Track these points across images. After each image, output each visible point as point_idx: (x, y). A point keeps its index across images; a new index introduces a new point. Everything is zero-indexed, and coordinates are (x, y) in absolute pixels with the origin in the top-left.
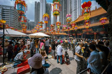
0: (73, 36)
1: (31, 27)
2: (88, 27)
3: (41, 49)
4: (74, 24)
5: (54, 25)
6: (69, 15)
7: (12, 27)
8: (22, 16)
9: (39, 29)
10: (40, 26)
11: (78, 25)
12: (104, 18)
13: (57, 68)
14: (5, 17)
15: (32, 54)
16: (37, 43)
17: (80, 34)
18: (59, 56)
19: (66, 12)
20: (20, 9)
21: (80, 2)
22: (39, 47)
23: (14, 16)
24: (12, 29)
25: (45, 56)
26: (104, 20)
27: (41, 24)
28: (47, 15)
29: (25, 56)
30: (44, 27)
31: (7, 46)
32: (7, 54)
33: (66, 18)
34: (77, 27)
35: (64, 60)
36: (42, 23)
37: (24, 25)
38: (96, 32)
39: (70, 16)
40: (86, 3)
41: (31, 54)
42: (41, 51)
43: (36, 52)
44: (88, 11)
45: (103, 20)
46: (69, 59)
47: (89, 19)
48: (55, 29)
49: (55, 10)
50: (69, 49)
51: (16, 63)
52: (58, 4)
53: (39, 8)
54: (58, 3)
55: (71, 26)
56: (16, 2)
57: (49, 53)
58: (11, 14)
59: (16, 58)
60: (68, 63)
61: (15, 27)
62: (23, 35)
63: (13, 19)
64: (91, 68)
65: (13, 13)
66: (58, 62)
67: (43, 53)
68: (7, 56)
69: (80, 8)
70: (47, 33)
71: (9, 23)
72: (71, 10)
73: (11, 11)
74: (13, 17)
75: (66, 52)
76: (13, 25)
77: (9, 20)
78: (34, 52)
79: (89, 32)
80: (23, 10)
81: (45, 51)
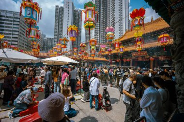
0: (116, 63)
1: (47, 46)
2: (140, 48)
3: (63, 85)
4: (118, 43)
5: (85, 44)
6: (110, 29)
7: (14, 46)
8: (32, 28)
9: (61, 51)
10: (63, 45)
11: (124, 45)
12: (165, 35)
13: (89, 117)
14: (5, 28)
15: (48, 92)
16: (57, 73)
17: (128, 60)
18: (93, 96)
19: (105, 23)
20: (30, 16)
21: (127, 10)
22: (61, 81)
23: (20, 28)
24: (14, 49)
25: (70, 95)
26: (165, 38)
27: (63, 42)
28: (74, 28)
29: (34, 95)
30: (69, 47)
31: (3, 78)
32: (3, 93)
33: (106, 33)
34: (122, 48)
35: (102, 102)
36: (66, 40)
37: (35, 43)
38: (154, 56)
39: (112, 30)
40: (137, 10)
41: (46, 92)
42: (63, 87)
43: (54, 89)
44: (141, 23)
45: (163, 37)
46: (109, 101)
47: (141, 35)
48: (88, 51)
49: (87, 19)
50: (109, 85)
51: (18, 109)
52: (93, 10)
53: (62, 16)
54: (93, 8)
55: (114, 46)
56: (22, 5)
57: (77, 90)
58: (14, 24)
59: (18, 100)
60: (108, 108)
61: (20, 46)
62: (32, 60)
63: (17, 33)
64: (147, 117)
65: (18, 23)
66: (92, 107)
67: (66, 90)
68: (2, 97)
69: (127, 19)
70: (74, 57)
71: (11, 39)
72: (113, 21)
73: (15, 20)
74: (17, 30)
75: (105, 90)
76: (16, 43)
77: (10, 34)
78: (51, 90)
79: (142, 57)
80: (35, 18)
81: (69, 88)
